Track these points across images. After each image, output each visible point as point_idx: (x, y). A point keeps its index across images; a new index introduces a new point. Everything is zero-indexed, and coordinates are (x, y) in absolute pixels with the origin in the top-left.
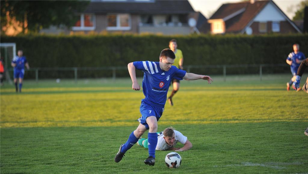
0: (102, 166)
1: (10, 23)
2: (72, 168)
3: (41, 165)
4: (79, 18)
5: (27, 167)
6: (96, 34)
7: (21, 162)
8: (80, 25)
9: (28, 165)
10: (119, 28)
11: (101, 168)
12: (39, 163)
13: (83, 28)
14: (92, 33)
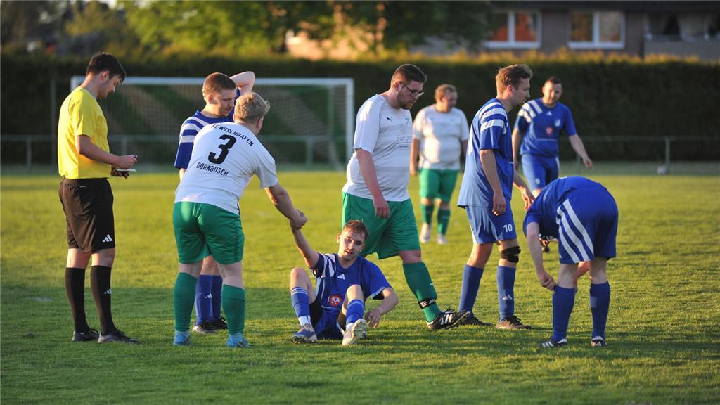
0: (510, 371)
1: (343, 33)
2: (439, 376)
3: (369, 365)
4: (504, 21)
5: (337, 368)
6: (542, 58)
7: (324, 356)
8: (505, 38)
9: (340, 365)
10: (597, 43)
11: (506, 377)
12: (366, 360)
13: (512, 43)
14: (532, 56)
